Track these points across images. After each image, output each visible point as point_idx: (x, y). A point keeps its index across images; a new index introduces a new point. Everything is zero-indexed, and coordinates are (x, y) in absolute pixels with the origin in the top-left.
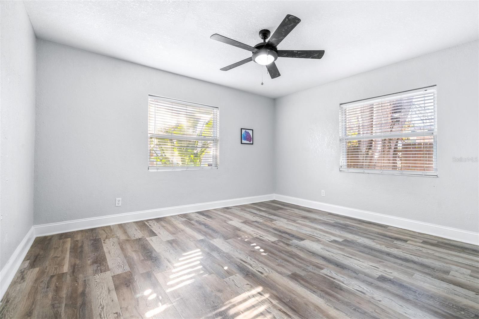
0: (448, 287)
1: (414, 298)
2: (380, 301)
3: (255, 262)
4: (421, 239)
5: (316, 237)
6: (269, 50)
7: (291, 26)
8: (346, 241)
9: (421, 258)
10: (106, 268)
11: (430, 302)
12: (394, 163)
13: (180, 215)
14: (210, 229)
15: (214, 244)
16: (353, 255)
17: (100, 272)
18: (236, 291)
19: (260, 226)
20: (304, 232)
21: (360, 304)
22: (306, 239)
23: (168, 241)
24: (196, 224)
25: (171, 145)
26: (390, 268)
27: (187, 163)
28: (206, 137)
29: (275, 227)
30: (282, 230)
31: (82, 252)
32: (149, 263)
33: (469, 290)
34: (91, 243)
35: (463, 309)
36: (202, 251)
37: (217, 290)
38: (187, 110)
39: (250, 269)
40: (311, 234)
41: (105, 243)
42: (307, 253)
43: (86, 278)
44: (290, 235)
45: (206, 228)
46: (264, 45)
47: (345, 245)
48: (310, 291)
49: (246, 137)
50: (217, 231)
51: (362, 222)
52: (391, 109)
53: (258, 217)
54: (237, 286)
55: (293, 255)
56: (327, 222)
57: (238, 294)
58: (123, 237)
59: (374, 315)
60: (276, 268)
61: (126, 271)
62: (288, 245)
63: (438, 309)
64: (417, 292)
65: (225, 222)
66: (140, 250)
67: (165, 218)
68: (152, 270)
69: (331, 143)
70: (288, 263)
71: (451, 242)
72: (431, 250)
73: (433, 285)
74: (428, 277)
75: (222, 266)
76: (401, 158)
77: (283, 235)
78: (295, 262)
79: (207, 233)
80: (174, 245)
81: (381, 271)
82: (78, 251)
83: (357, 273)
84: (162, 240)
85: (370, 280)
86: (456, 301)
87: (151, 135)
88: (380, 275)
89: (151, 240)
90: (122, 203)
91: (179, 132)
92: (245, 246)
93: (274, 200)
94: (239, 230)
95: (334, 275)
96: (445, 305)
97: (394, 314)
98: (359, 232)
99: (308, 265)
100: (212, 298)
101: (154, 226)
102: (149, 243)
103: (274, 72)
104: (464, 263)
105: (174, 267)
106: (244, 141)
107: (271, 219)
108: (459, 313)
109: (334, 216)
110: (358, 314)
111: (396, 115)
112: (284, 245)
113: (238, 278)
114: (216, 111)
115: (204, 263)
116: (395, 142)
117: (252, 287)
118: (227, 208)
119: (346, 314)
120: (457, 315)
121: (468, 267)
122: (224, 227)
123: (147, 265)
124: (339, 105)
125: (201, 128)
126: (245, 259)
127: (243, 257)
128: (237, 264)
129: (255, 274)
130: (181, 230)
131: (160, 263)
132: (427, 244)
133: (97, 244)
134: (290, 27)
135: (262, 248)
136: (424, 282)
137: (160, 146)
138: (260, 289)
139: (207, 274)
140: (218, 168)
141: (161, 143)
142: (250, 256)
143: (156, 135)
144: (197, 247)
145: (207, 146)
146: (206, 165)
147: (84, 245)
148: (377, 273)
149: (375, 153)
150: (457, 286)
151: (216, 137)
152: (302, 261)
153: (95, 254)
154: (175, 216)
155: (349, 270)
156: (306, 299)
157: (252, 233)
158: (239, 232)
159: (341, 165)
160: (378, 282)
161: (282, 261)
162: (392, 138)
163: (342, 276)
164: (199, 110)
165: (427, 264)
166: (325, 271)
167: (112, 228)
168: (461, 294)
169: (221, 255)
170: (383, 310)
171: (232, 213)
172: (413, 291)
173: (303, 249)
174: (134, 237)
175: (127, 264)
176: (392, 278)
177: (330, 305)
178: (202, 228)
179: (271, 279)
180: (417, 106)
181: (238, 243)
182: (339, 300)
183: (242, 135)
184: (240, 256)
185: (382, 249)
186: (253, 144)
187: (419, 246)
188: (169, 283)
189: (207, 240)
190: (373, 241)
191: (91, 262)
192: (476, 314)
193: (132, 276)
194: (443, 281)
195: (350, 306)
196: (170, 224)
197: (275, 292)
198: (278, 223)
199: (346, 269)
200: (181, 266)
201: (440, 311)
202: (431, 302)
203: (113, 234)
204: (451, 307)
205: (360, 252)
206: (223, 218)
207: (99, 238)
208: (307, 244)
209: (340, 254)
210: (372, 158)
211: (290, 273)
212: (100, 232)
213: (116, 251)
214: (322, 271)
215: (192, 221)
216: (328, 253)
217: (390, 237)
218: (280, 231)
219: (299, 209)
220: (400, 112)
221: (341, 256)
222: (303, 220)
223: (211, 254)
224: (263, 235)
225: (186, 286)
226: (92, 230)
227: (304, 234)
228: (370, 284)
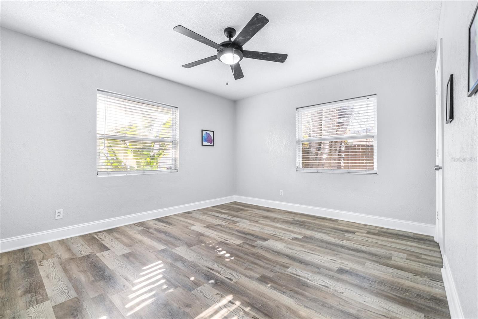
0: (393, 272)
1: (369, 286)
2: (342, 293)
3: (222, 268)
4: (365, 230)
5: (279, 236)
6: (235, 49)
7: (260, 25)
8: (305, 237)
9: (368, 247)
10: (45, 297)
11: (381, 288)
12: (338, 163)
13: (136, 223)
14: (171, 237)
15: (177, 253)
16: (313, 251)
17: (35, 304)
18: (205, 303)
19: (223, 229)
20: (267, 232)
21: (327, 299)
22: (270, 239)
23: (123, 255)
24: (155, 232)
25: (125, 147)
26: (345, 259)
27: (142, 167)
28: (165, 138)
29: (238, 229)
30: (246, 231)
31: (8, 280)
32: (102, 284)
33: (408, 272)
34: (22, 267)
35: (407, 290)
36: (164, 262)
37: (185, 305)
38: (143, 108)
39: (219, 277)
40: (274, 233)
41: (41, 266)
42: (273, 253)
43: (16, 315)
44: (254, 236)
45: (166, 236)
46: (230, 44)
47: (305, 242)
48: (280, 292)
49: (207, 139)
50: (179, 239)
51: (316, 218)
52: (337, 114)
53: (221, 220)
54: (207, 297)
55: (259, 257)
56: (287, 221)
57: (208, 306)
58: (65, 256)
59: (340, 308)
60: (244, 272)
61: (72, 298)
62: (253, 246)
63: (389, 293)
64: (370, 280)
65: (187, 227)
66: (89, 269)
67: (117, 228)
68: (106, 292)
69: (289, 144)
70: (255, 266)
71: (388, 231)
72: (374, 239)
73: (381, 271)
74: (377, 264)
75: (188, 277)
76: (344, 158)
77: (248, 237)
78: (262, 264)
79: (169, 241)
80: (131, 258)
81: (339, 263)
82: (3, 280)
83: (319, 268)
84: (116, 255)
85: (331, 273)
86: (401, 283)
87: (101, 135)
88: (338, 267)
89: (103, 255)
90: (63, 215)
91: (133, 133)
92: (211, 253)
93: (235, 202)
94: (203, 235)
95: (299, 272)
96: (394, 289)
97: (355, 304)
98: (315, 227)
99: (275, 265)
100: (180, 316)
101: (105, 239)
102: (100, 259)
103: (238, 72)
104: (400, 248)
105: (133, 285)
106: (204, 143)
107: (234, 221)
108: (405, 295)
109: (291, 214)
110: (326, 309)
111: (341, 120)
112: (250, 247)
113: (207, 288)
114: (176, 111)
115: (168, 276)
116: (340, 144)
117: (222, 296)
118: (188, 213)
119: (316, 311)
120: (404, 297)
121: (404, 251)
122: (187, 233)
123: (99, 287)
124: (295, 109)
125: (158, 128)
126: (212, 266)
127: (209, 264)
128: (204, 273)
129: (224, 281)
130: (138, 241)
131: (115, 282)
132: (371, 234)
133: (30, 268)
134: (258, 27)
135: (228, 252)
136: (374, 269)
137: (111, 148)
138: (230, 297)
139: (172, 288)
140: (177, 172)
141: (112, 145)
142: (216, 262)
143: (106, 136)
144: (159, 259)
145: (164, 148)
146: (164, 169)
147: (12, 270)
148: (336, 266)
149: (324, 154)
150: (399, 270)
151: (176, 138)
152: (269, 262)
153: (27, 281)
154: (130, 225)
155: (312, 265)
156: (277, 301)
157: (217, 237)
158: (202, 238)
159: (297, 165)
160: (338, 274)
161: (250, 264)
162: (337, 141)
163: (307, 273)
164: (157, 110)
165: (373, 252)
166: (291, 270)
167: (50, 245)
168: (403, 276)
169: (186, 265)
170: (346, 302)
171: (193, 218)
172: (367, 279)
173: (268, 250)
174: (81, 254)
175: (73, 289)
176: (349, 269)
177: (300, 304)
178: (163, 236)
179: (240, 285)
180: (356, 113)
181: (203, 250)
182: (307, 298)
183: (203, 137)
184: (207, 264)
185: (337, 242)
186: (213, 146)
187: (365, 237)
188: (128, 306)
189: (169, 249)
190: (328, 235)
191: (22, 292)
192: (417, 294)
193: (80, 303)
194: (388, 267)
195: (318, 302)
196: (124, 235)
197: (246, 299)
198: (241, 225)
199: (309, 265)
200: (141, 282)
201: (391, 295)
202: (383, 288)
203: (52, 252)
204: (398, 290)
205: (319, 246)
206: (184, 224)
207: (34, 260)
208: (271, 243)
209: (302, 251)
210: (321, 158)
211: (259, 276)
212: (34, 252)
213: (58, 274)
214: (289, 270)
215: (150, 229)
216: (291, 251)
217: (341, 231)
218: (244, 233)
219: (260, 209)
220: (344, 117)
221: (303, 253)
222: (264, 220)
223: (175, 265)
224: (228, 238)
225: (148, 306)
226: (23, 250)
227: (267, 234)
228: (332, 277)
